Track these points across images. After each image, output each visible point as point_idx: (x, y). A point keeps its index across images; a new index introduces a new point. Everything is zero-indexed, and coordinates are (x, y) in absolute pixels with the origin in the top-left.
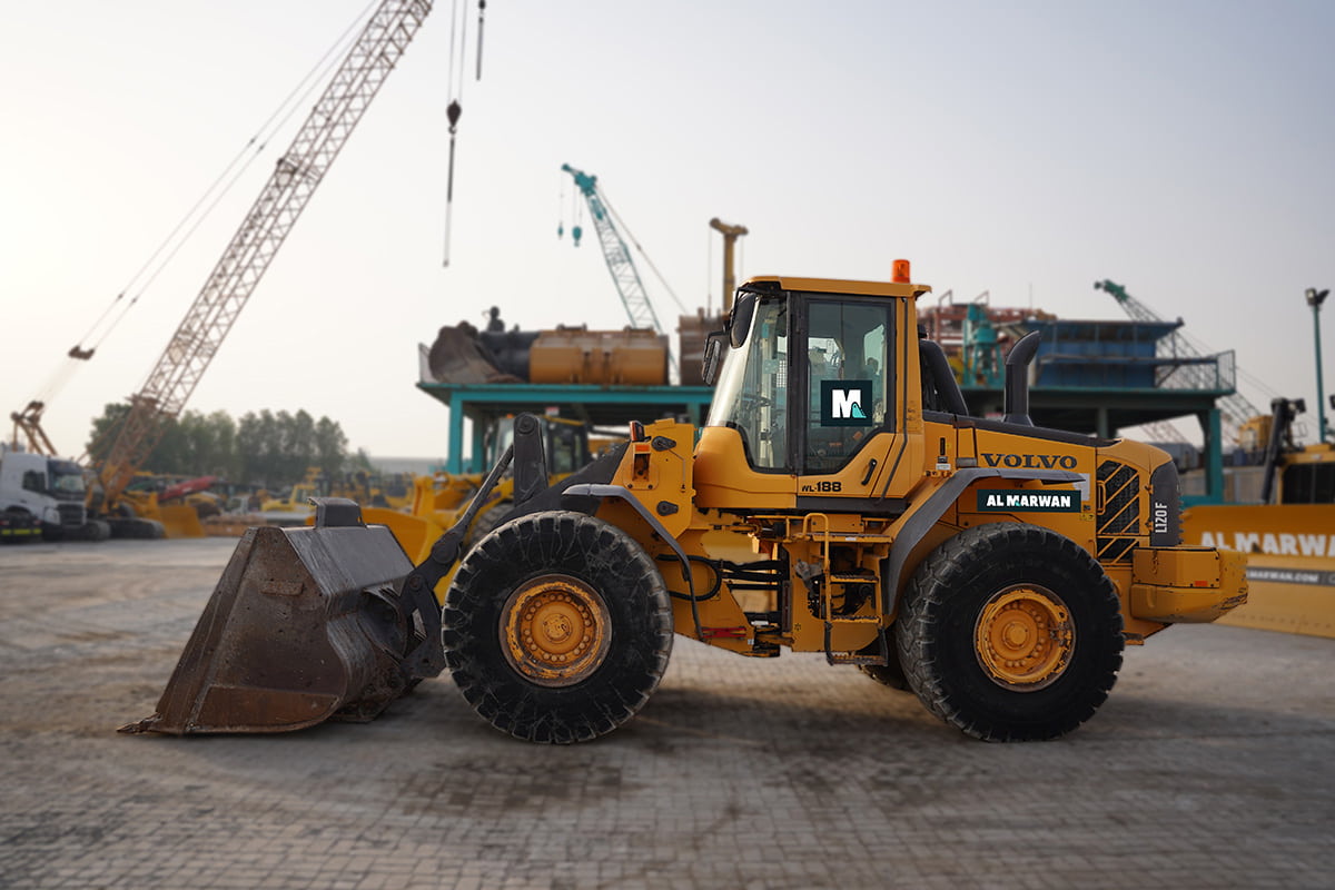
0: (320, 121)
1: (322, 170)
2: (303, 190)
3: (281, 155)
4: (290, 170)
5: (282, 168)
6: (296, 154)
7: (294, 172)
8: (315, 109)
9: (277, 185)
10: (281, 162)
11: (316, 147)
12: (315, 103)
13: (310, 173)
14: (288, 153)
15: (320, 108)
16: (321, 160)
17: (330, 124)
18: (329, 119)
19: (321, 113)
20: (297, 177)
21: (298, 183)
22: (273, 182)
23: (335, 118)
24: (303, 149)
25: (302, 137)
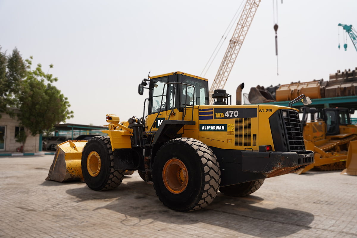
0: (240, 27)
1: (242, 41)
2: (237, 47)
3: (230, 39)
4: (234, 42)
5: (231, 42)
6: (235, 38)
7: (235, 43)
8: (238, 24)
9: (231, 47)
10: (230, 41)
11: (240, 35)
12: (238, 22)
13: (239, 42)
14: (232, 38)
15: (239, 23)
16: (241, 38)
17: (243, 27)
18: (242, 26)
19: (240, 25)
20: (236, 44)
21: (236, 46)
22: (229, 47)
23: (244, 25)
24: (237, 36)
25: (235, 32)
